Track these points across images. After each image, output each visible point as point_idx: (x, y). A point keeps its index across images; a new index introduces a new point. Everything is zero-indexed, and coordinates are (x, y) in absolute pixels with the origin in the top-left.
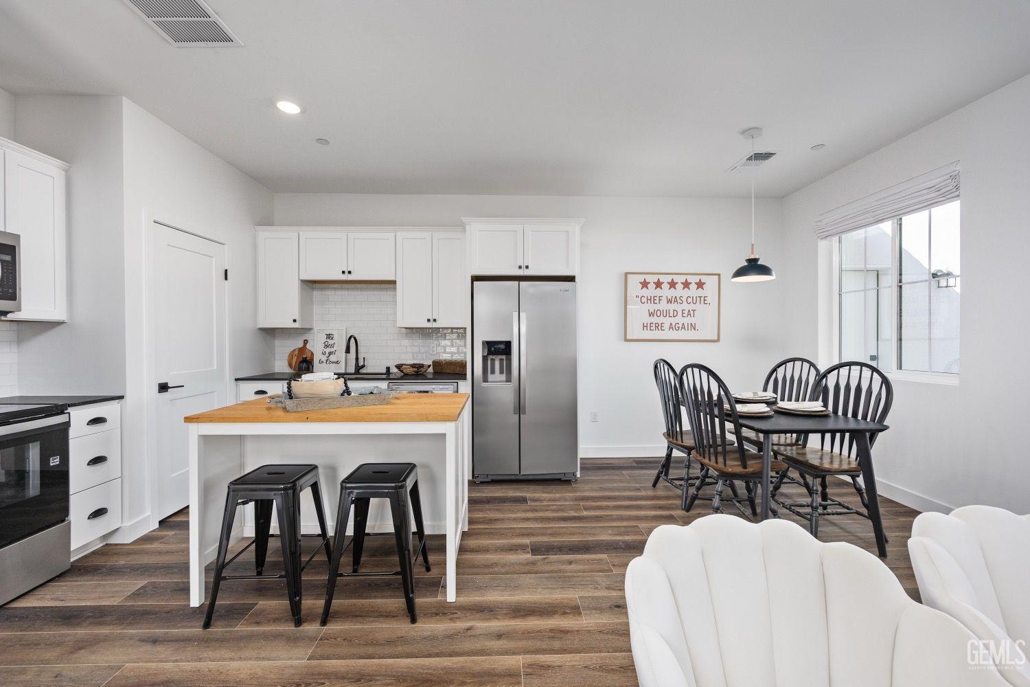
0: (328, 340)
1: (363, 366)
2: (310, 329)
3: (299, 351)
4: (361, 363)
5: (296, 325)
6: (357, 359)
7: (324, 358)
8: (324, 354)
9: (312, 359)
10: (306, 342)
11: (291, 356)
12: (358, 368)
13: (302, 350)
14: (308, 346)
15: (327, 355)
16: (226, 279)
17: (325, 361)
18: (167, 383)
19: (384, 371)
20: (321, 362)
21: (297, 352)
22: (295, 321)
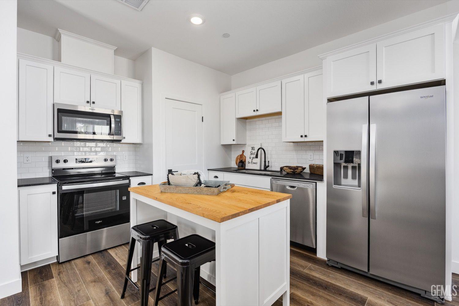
0: (252, 151)
1: (268, 166)
2: (245, 145)
3: (240, 157)
4: (267, 165)
5: (234, 143)
6: (265, 162)
7: (250, 161)
8: (250, 158)
9: (245, 161)
10: (243, 152)
11: (237, 159)
12: (266, 167)
13: (242, 156)
14: (244, 154)
15: (252, 159)
16: (203, 121)
17: (250, 162)
18: (172, 170)
19: (279, 170)
20: (249, 163)
21: (239, 157)
22: (234, 140)
